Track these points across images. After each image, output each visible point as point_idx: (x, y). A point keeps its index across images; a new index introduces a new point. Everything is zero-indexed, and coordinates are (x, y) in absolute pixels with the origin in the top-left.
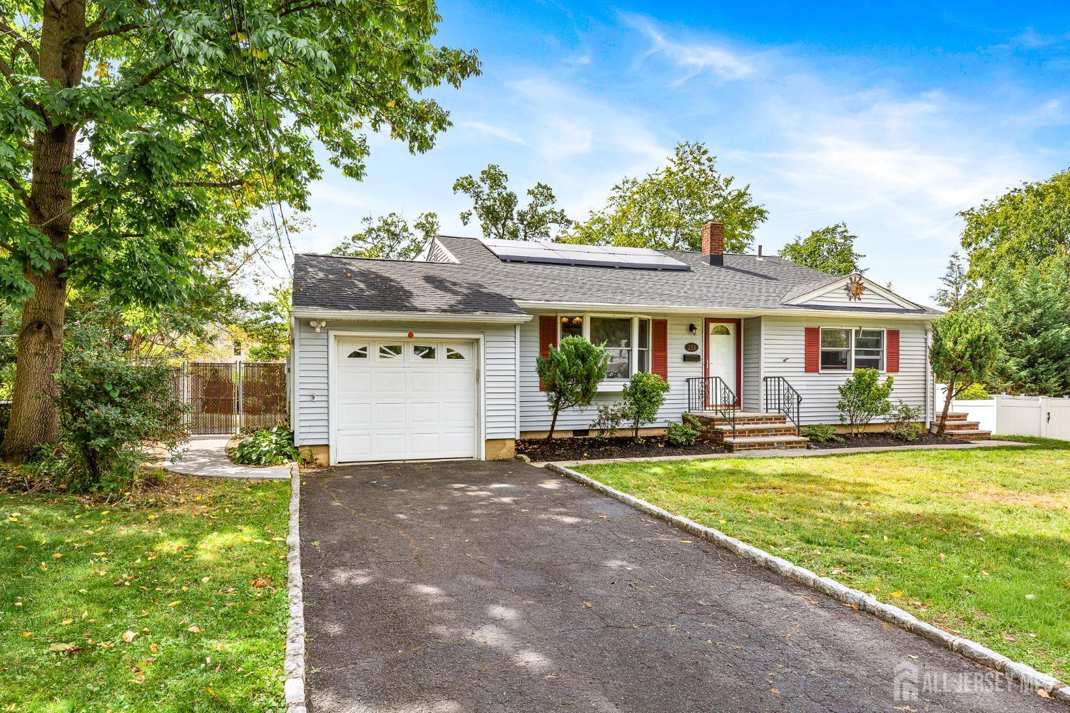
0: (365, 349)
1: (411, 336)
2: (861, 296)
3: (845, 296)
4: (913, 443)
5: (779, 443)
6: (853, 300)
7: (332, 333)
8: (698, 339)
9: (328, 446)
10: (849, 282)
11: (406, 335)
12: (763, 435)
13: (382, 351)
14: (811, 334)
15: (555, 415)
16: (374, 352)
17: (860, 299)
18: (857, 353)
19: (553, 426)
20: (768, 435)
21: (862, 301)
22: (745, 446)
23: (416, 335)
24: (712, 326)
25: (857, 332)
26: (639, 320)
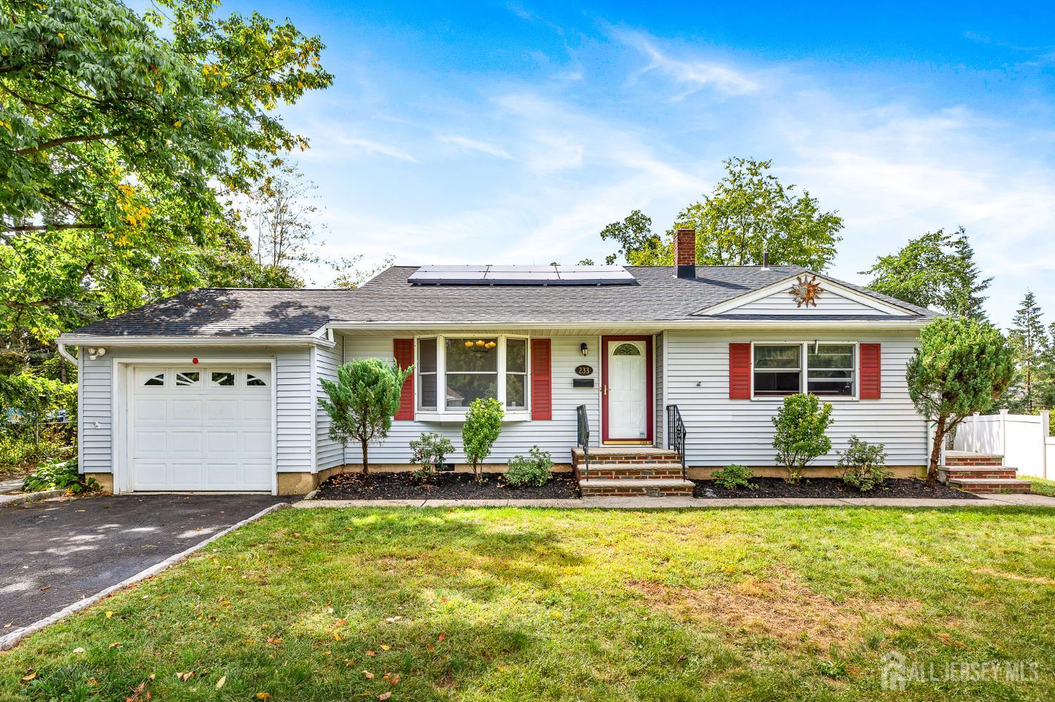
0: (162, 376)
1: (195, 361)
2: (816, 301)
3: (791, 301)
5: (648, 488)
6: (803, 306)
7: (116, 361)
8: (593, 360)
9: (110, 474)
10: (796, 282)
11: (191, 361)
12: (637, 478)
13: (179, 378)
14: (738, 352)
15: (365, 447)
16: (170, 379)
17: (814, 304)
18: (811, 374)
19: (365, 459)
20: (644, 478)
21: (818, 307)
22: (599, 491)
23: (200, 361)
24: (613, 346)
25: (811, 348)
26: (508, 340)
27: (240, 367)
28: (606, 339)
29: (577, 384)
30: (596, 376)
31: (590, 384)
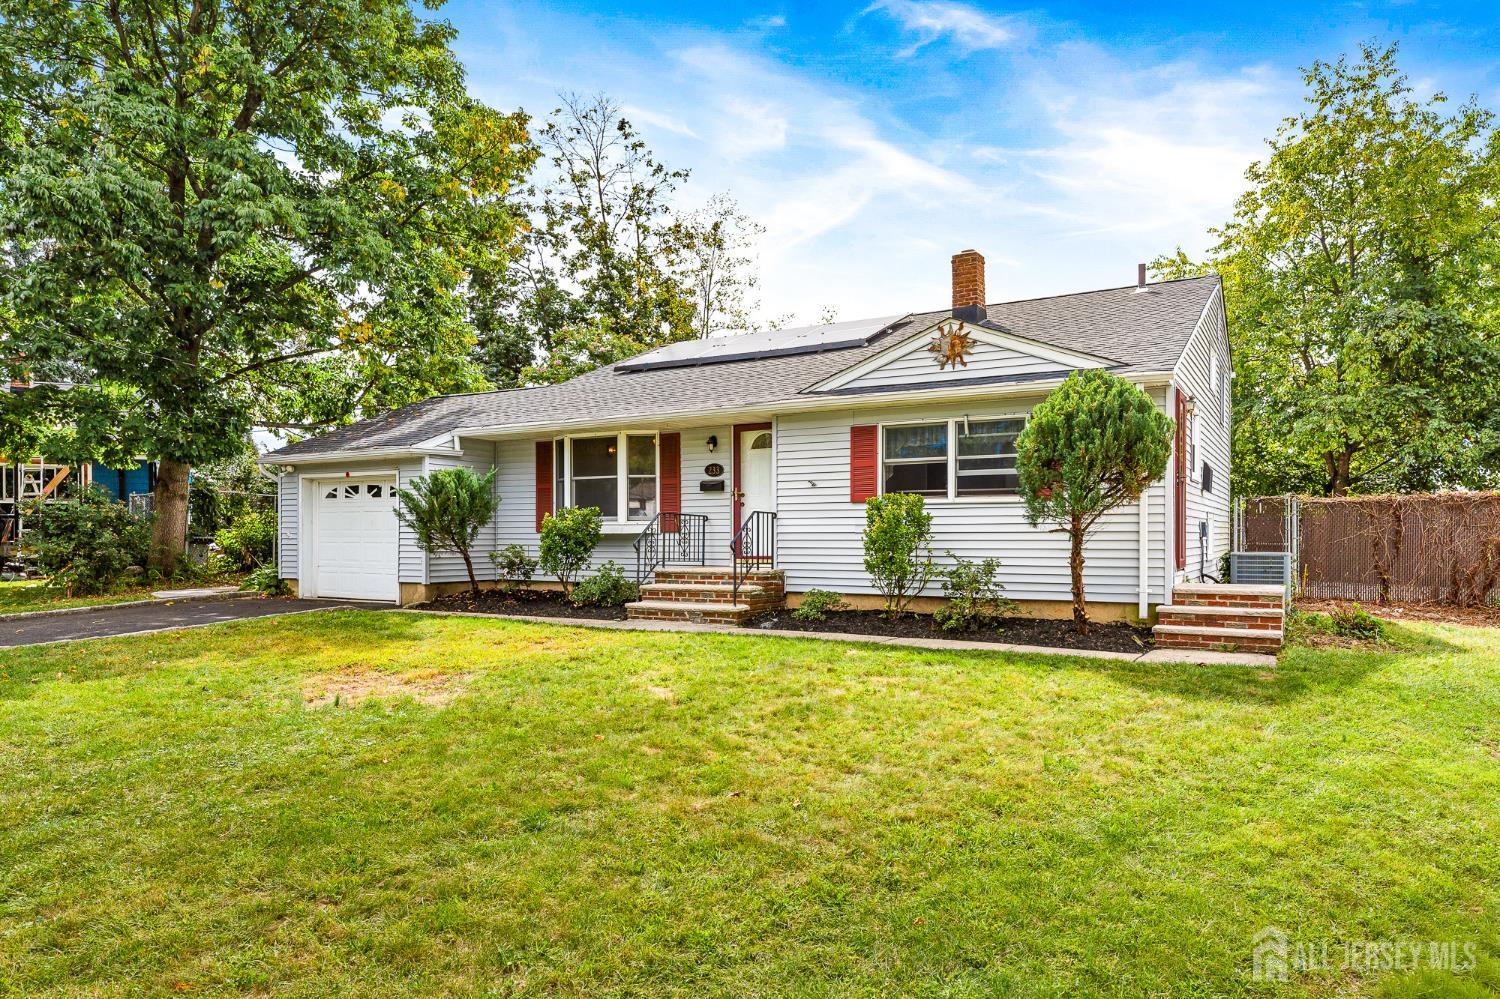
0: (335, 490)
1: (348, 474)
2: (966, 358)
3: (930, 362)
4: (953, 634)
5: (691, 613)
6: (948, 367)
7: (301, 476)
8: (725, 458)
9: (296, 580)
10: (937, 334)
11: (344, 475)
12: (697, 601)
13: (347, 491)
14: (862, 437)
16: (341, 493)
17: (964, 364)
18: (963, 465)
20: (704, 601)
21: (969, 366)
22: (643, 613)
23: (351, 474)
25: (960, 427)
26: (630, 438)
27: (386, 478)
28: (739, 429)
29: (705, 487)
30: (727, 477)
31: (719, 487)
